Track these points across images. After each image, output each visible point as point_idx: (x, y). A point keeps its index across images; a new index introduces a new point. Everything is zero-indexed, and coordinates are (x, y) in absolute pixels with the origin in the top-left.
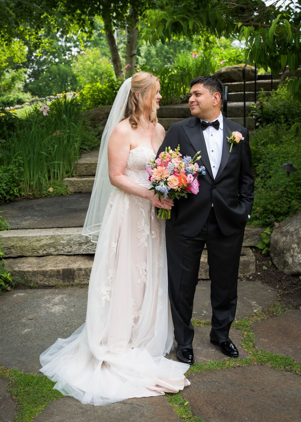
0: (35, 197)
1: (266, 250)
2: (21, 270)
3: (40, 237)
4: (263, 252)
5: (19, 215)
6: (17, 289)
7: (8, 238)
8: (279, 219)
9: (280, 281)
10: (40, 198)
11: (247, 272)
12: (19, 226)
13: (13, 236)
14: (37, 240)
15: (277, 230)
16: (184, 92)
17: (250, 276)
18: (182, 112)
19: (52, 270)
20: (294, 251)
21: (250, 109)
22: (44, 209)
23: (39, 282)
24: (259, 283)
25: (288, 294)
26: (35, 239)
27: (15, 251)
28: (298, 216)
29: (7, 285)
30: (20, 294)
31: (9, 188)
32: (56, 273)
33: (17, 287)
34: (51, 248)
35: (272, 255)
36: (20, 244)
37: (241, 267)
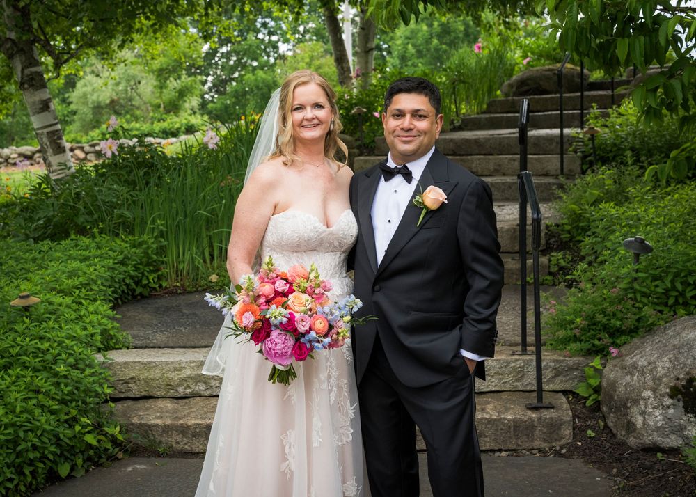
0: (185, 290)
1: (593, 400)
2: (144, 422)
3: (180, 362)
4: (589, 403)
5: (154, 321)
6: (135, 456)
7: (126, 363)
8: (618, 342)
9: (619, 460)
10: (195, 291)
11: (556, 440)
12: (149, 342)
13: (134, 360)
14: (175, 369)
15: (614, 362)
16: (457, 112)
17: (562, 448)
18: (452, 146)
20: (646, 404)
21: (572, 139)
22: (197, 312)
23: (175, 446)
24: (578, 463)
25: (633, 487)
26: (171, 367)
27: (136, 387)
28: (656, 337)
29: (117, 449)
30: (138, 467)
31: (140, 275)
32: (204, 430)
33: (135, 451)
34: (198, 384)
35: (604, 409)
36: (146, 375)
37: (545, 430)
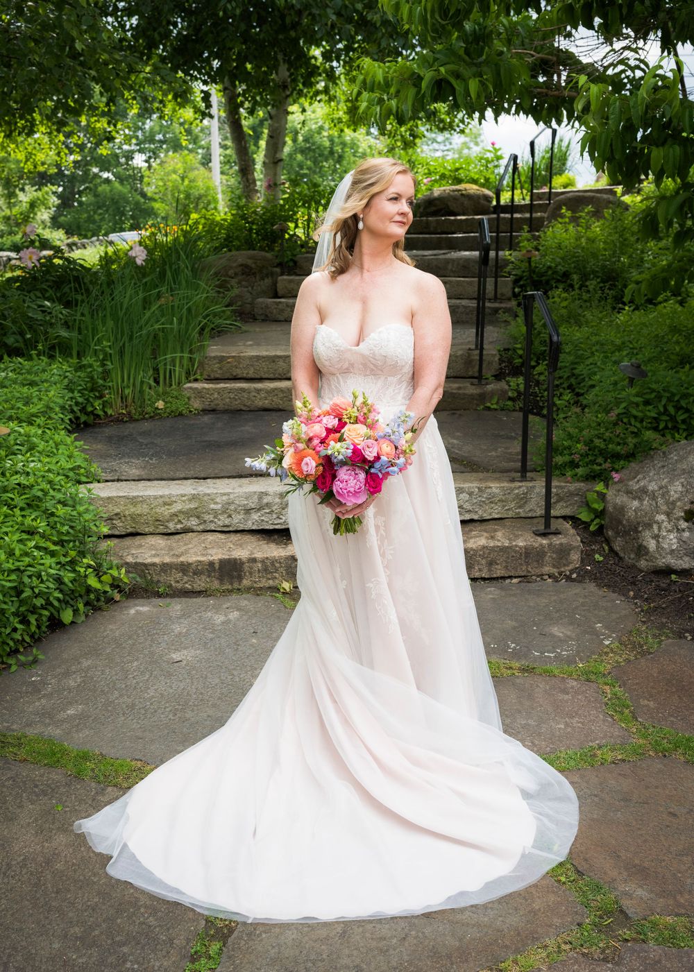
0: (132, 417)
1: (597, 524)
2: (139, 560)
3: (170, 496)
4: (592, 528)
5: (112, 452)
6: (131, 598)
7: (109, 498)
8: (616, 467)
9: (633, 583)
10: (142, 419)
11: (565, 565)
12: (118, 474)
13: (119, 495)
14: (165, 504)
15: (617, 487)
17: (572, 572)
19: (200, 562)
20: (660, 528)
22: (155, 442)
23: (174, 585)
24: (591, 587)
25: (656, 608)
26: (161, 501)
27: (121, 524)
28: (656, 462)
29: (116, 591)
30: (141, 609)
31: (86, 402)
32: (207, 567)
33: (133, 594)
34: (191, 519)
35: (610, 533)
36: (132, 510)
37: (554, 556)
